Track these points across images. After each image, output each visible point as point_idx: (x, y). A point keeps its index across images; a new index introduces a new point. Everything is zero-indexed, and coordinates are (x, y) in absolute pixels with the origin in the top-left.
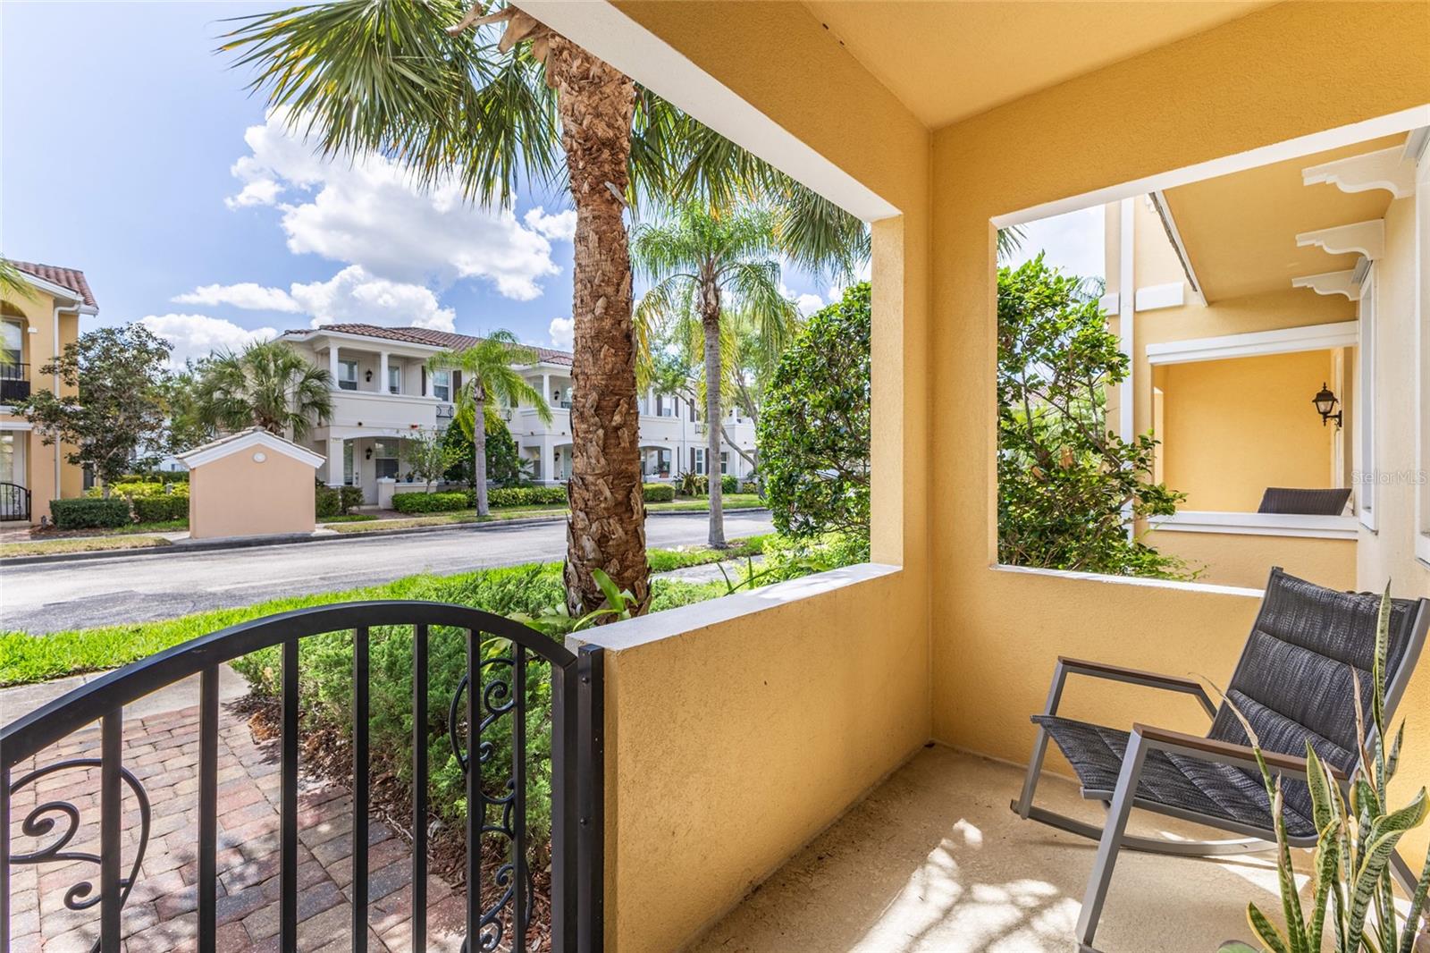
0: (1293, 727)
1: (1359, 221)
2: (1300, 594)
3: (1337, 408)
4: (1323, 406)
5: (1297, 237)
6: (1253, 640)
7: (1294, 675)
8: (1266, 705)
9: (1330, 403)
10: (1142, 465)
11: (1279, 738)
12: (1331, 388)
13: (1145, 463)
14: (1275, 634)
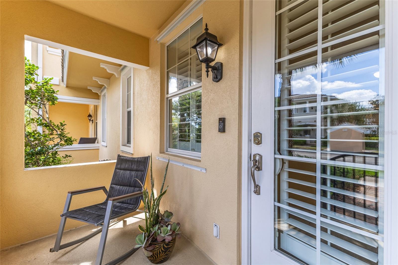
0: (128, 188)
1: (104, 78)
2: (126, 159)
3: (93, 119)
4: (89, 118)
5: (93, 77)
6: (115, 171)
7: (127, 177)
8: (121, 185)
9: (91, 117)
10: (62, 131)
11: (126, 191)
12: (91, 114)
13: (63, 131)
14: (121, 169)
